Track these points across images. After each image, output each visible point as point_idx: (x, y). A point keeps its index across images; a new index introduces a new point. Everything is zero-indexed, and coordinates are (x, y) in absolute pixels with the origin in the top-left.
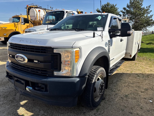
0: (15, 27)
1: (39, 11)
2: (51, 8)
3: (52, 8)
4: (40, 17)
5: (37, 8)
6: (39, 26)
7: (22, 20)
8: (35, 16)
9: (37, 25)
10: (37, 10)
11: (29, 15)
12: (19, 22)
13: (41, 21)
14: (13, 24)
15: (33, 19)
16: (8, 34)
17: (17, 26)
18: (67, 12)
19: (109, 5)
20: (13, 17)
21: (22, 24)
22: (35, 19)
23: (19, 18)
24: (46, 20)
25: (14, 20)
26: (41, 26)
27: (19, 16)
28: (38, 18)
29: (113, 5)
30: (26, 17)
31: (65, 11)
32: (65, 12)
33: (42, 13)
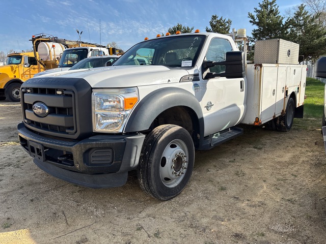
0: (12, 71)
1: (53, 46)
2: (78, 32)
3: (80, 33)
4: (54, 55)
5: (49, 41)
6: (55, 69)
7: (25, 60)
8: (47, 54)
9: (50, 69)
10: (50, 44)
11: (37, 51)
12: (20, 63)
13: (57, 62)
14: (9, 67)
15: (44, 57)
16: (3, 83)
17: (16, 70)
18: (91, 50)
19: (181, 28)
20: (9, 57)
21: (25, 66)
22: (48, 58)
23: (19, 57)
24: (64, 61)
25: (10, 60)
26: (57, 69)
27: (21, 55)
28: (53, 57)
29: (188, 28)
30: (32, 55)
31: (89, 48)
32: (89, 50)
33: (59, 49)
